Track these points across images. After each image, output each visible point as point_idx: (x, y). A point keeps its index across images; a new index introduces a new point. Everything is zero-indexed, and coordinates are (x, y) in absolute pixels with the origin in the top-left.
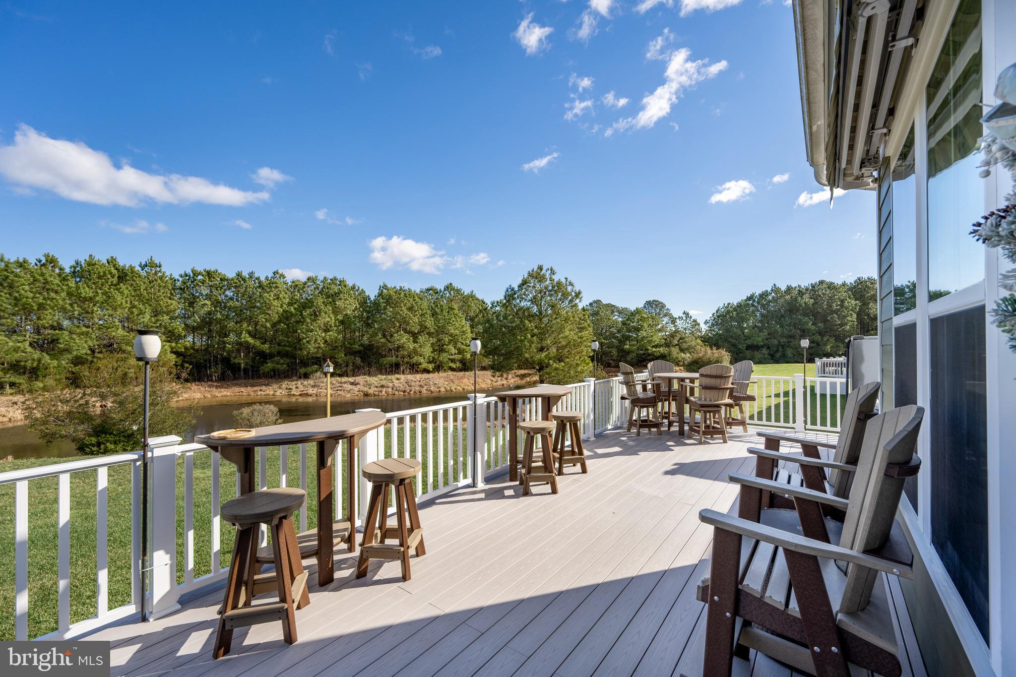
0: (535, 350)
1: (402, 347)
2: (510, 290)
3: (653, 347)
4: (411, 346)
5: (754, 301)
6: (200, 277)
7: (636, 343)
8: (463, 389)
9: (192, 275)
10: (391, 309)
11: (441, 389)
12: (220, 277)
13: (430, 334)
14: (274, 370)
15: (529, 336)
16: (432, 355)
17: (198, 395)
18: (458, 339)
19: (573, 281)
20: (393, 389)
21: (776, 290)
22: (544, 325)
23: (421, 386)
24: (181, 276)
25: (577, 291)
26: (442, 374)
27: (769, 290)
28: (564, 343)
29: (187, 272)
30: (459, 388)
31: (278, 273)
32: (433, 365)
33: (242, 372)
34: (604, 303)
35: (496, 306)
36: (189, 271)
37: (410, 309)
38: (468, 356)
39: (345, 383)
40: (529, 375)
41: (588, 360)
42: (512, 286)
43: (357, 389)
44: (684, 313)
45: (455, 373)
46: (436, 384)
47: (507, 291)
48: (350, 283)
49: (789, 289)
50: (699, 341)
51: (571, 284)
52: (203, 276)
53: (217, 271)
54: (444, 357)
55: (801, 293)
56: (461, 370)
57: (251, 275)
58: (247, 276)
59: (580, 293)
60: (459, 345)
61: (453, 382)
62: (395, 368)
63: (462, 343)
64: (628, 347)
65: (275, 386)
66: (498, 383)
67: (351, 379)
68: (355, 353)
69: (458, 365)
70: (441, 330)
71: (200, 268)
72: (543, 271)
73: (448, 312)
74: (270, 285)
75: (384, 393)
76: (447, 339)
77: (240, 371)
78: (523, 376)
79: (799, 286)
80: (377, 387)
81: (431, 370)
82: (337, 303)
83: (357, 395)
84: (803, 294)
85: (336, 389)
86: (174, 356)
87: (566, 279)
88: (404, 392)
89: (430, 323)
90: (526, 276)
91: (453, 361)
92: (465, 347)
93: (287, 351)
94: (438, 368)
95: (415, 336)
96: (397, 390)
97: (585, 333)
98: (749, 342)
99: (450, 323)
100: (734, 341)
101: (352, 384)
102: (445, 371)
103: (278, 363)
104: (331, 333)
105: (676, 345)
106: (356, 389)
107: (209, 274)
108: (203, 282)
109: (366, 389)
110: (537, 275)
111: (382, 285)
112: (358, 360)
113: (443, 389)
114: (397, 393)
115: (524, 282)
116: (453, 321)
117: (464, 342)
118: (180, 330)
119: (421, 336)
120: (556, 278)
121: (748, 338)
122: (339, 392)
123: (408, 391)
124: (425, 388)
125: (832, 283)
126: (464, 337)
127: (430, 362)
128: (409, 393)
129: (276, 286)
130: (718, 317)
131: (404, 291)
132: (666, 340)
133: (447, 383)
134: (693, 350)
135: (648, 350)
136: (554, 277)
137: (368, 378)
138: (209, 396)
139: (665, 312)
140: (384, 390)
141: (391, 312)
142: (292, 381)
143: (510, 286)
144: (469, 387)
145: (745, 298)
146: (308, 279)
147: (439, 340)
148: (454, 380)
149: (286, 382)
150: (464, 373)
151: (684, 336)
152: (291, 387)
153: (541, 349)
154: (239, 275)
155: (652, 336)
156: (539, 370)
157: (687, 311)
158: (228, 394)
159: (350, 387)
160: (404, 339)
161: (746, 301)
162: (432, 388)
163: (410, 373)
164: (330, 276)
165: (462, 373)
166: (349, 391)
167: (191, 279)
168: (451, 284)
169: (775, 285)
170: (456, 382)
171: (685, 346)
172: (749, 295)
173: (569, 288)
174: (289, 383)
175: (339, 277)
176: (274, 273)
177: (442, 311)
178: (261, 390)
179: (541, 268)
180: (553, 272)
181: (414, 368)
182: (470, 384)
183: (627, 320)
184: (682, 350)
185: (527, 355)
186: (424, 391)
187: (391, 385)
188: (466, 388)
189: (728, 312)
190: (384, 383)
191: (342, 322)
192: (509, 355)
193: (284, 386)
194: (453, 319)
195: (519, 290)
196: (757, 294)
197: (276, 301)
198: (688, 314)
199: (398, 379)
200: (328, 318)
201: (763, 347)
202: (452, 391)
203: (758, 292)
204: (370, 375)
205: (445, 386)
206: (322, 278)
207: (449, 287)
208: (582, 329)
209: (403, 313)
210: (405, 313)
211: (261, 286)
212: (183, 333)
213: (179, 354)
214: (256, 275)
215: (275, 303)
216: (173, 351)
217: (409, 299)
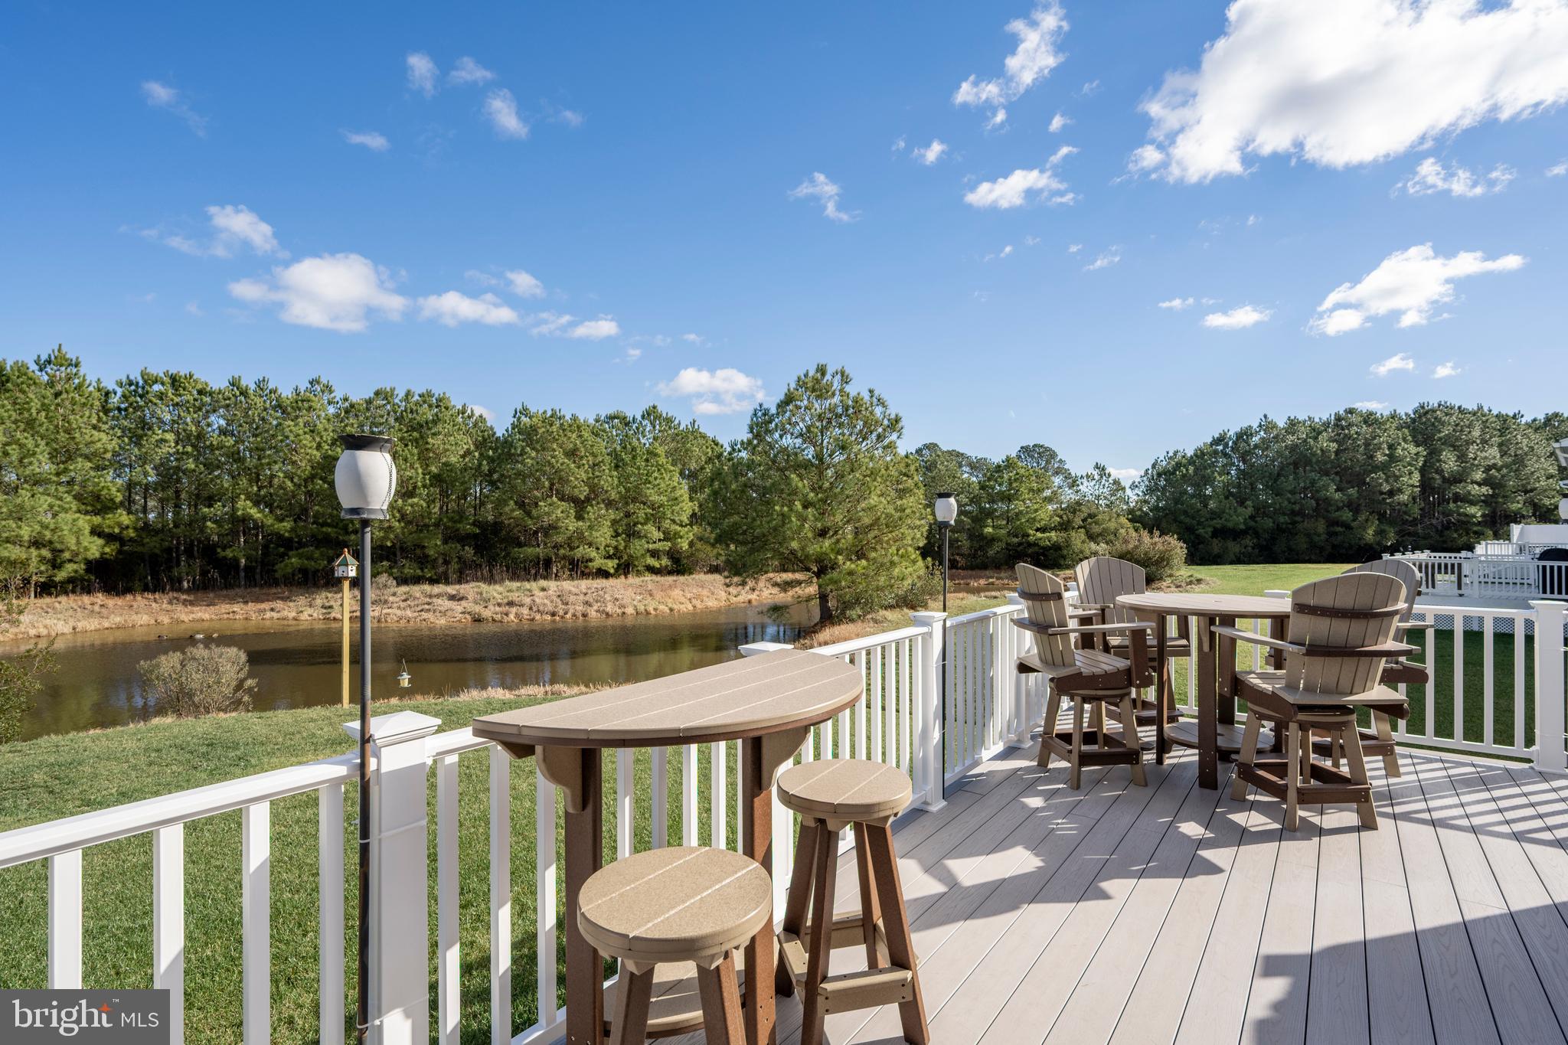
0: (810, 535)
1: (556, 528)
2: (760, 414)
3: (1037, 530)
4: (572, 525)
5: (1226, 445)
6: (157, 387)
7: (1004, 522)
8: (671, 610)
9: (141, 382)
10: (534, 454)
11: (626, 610)
12: (199, 386)
13: (609, 504)
14: (304, 571)
15: (798, 505)
16: (614, 543)
17: (144, 619)
18: (664, 513)
19: (885, 397)
20: (531, 609)
21: (1268, 426)
22: (827, 485)
23: (587, 603)
24: (121, 385)
25: (893, 416)
26: (633, 580)
27: (1255, 425)
28: (867, 521)
29: (132, 377)
30: (661, 607)
31: (318, 382)
32: (616, 561)
33: (242, 574)
34: (945, 449)
35: (740, 451)
36: (136, 376)
37: (572, 454)
38: (685, 546)
39: (438, 596)
40: (799, 583)
41: (915, 555)
42: (765, 406)
43: (460, 609)
44: (1097, 467)
45: (658, 578)
46: (617, 600)
47: (755, 415)
48: (457, 403)
49: (1293, 424)
50: (1123, 520)
51: (881, 402)
52: (163, 384)
53: (191, 376)
54: (638, 547)
55: (1316, 432)
56: (670, 573)
57: (261, 384)
58: (253, 386)
59: (897, 420)
60: (667, 524)
61: (651, 595)
62: (542, 568)
63: (674, 521)
64: (990, 530)
65: (302, 601)
66: (741, 598)
67: (451, 590)
68: (463, 539)
69: (665, 561)
70: (632, 496)
71: (157, 370)
72: (828, 377)
73: (647, 460)
74: (301, 403)
75: (512, 616)
76: (641, 515)
77: (237, 572)
78: (786, 586)
79: (1310, 418)
80: (499, 605)
81: (612, 571)
82: (430, 440)
83: (460, 621)
84: (1320, 433)
85: (419, 608)
86: (100, 542)
87: (871, 391)
88: (553, 614)
89: (609, 481)
90: (793, 386)
91: (655, 554)
92: (678, 528)
93: (327, 534)
94: (625, 568)
95: (580, 506)
96: (538, 611)
97: (909, 502)
98: (1217, 523)
99: (650, 483)
100: (1187, 520)
101: (452, 598)
102: (639, 573)
103: (310, 558)
104: (415, 500)
105: (1080, 527)
106: (458, 607)
107: (175, 381)
108: (161, 396)
109: (478, 609)
110: (816, 385)
111: (519, 407)
112: (469, 552)
113: (630, 610)
114: (538, 617)
115: (789, 399)
116: (656, 479)
117: (677, 519)
118: (113, 490)
119: (592, 506)
120: (852, 389)
121: (1215, 515)
122: (425, 615)
123: (561, 613)
124: (595, 608)
125: (1371, 414)
126: (676, 508)
127: (609, 557)
128: (562, 617)
129: (310, 407)
130: (1159, 475)
131: (560, 418)
132: (1061, 517)
133: (639, 598)
134: (1112, 537)
135: (1028, 536)
136: (848, 388)
137: (484, 587)
138: (166, 620)
139: (1056, 466)
140: (514, 610)
141: (533, 459)
142: (336, 593)
143: (761, 405)
144: (682, 606)
145: (1209, 440)
146: (377, 393)
147: (628, 515)
148: (654, 592)
149: (324, 594)
150: (675, 578)
151: (1093, 510)
152: (332, 603)
153: (823, 533)
154: (234, 383)
155: (1036, 511)
156: (818, 575)
157: (1102, 463)
158: (206, 616)
159: (448, 604)
160: (558, 512)
161: (1212, 444)
162: (609, 609)
163: (571, 578)
164: (418, 389)
165: (671, 579)
166: (444, 613)
167: (138, 391)
168: (654, 407)
169: (1265, 416)
170: (658, 595)
171: (1096, 529)
172: (1217, 435)
173: (878, 411)
174: (329, 595)
175: (437, 392)
176: (311, 383)
177: (634, 458)
178: (272, 610)
179: (822, 370)
180: (845, 379)
181: (578, 568)
182: (683, 600)
183: (989, 480)
184: (1092, 537)
185: (794, 545)
186: (592, 613)
187: (527, 601)
188: (675, 607)
189: (1179, 465)
190: (514, 596)
191: (437, 479)
192: (758, 544)
193: (319, 602)
194: (656, 474)
195: (778, 414)
196: (1231, 433)
197: (308, 436)
198: (1103, 469)
199: (543, 589)
201: (1244, 533)
202: (648, 613)
203: (1233, 430)
204: (491, 580)
205: (635, 603)
206: (402, 394)
207: (651, 414)
208: (902, 493)
209: (557, 462)
210: (561, 461)
211: (279, 406)
212: (119, 498)
213: (110, 538)
214: (271, 386)
215: (307, 440)
216: (96, 532)
217: (569, 434)
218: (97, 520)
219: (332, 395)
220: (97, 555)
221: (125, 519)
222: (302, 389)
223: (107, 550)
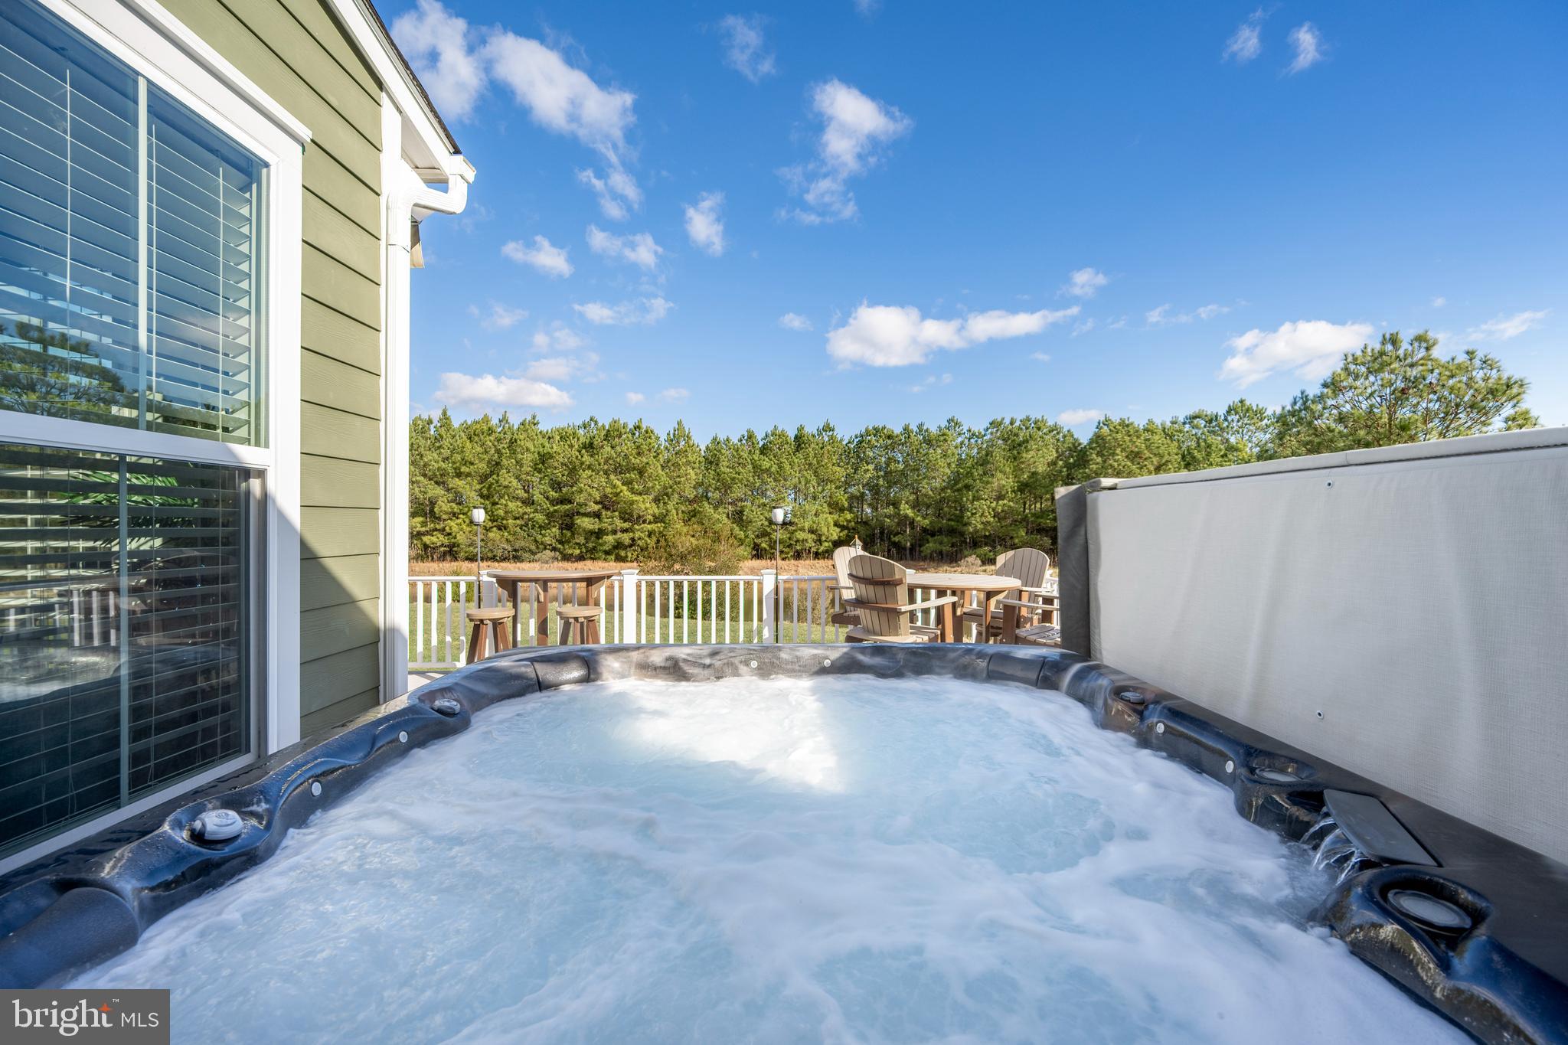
2: (1298, 402)
31: (953, 421)
33: (908, 552)
42: (1305, 391)
48: (1049, 423)
51: (1488, 364)
57: (920, 426)
58: (915, 429)
74: (941, 437)
82: (1024, 455)
86: (838, 530)
103: (940, 543)
104: (1005, 502)
107: (876, 432)
108: (869, 442)
111: (1102, 419)
118: (844, 500)
129: (945, 440)
142: (951, 567)
143: (1302, 392)
154: (906, 429)
164: (1019, 417)
174: (948, 569)
176: (949, 422)
200: (1004, 480)
206: (1009, 422)
207: (1238, 408)
209: (1119, 465)
210: (1123, 464)
211: (928, 442)
212: (846, 505)
213: (843, 528)
214: (925, 428)
215: (942, 462)
216: (836, 524)
217: (1135, 439)
218: (836, 517)
219: (961, 428)
220: (837, 538)
221: (849, 516)
222: (943, 426)
223: (841, 534)
